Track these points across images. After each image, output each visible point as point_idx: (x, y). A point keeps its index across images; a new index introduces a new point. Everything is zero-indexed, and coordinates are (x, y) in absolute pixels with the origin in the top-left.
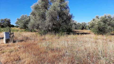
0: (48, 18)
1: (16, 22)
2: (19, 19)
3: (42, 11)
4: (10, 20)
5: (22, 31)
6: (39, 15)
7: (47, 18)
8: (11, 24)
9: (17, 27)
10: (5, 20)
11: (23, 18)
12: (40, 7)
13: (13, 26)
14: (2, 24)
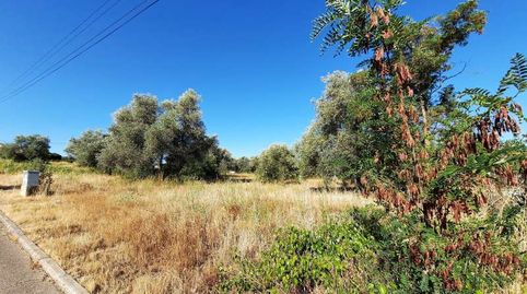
0: (149, 145)
1: (66, 146)
2: (77, 138)
3: (137, 127)
4: (47, 141)
5: (83, 172)
6: (128, 136)
7: (146, 143)
8: (52, 151)
9: (71, 160)
10: (33, 139)
11: (88, 138)
12: (134, 118)
13: (57, 158)
14: (21, 151)
